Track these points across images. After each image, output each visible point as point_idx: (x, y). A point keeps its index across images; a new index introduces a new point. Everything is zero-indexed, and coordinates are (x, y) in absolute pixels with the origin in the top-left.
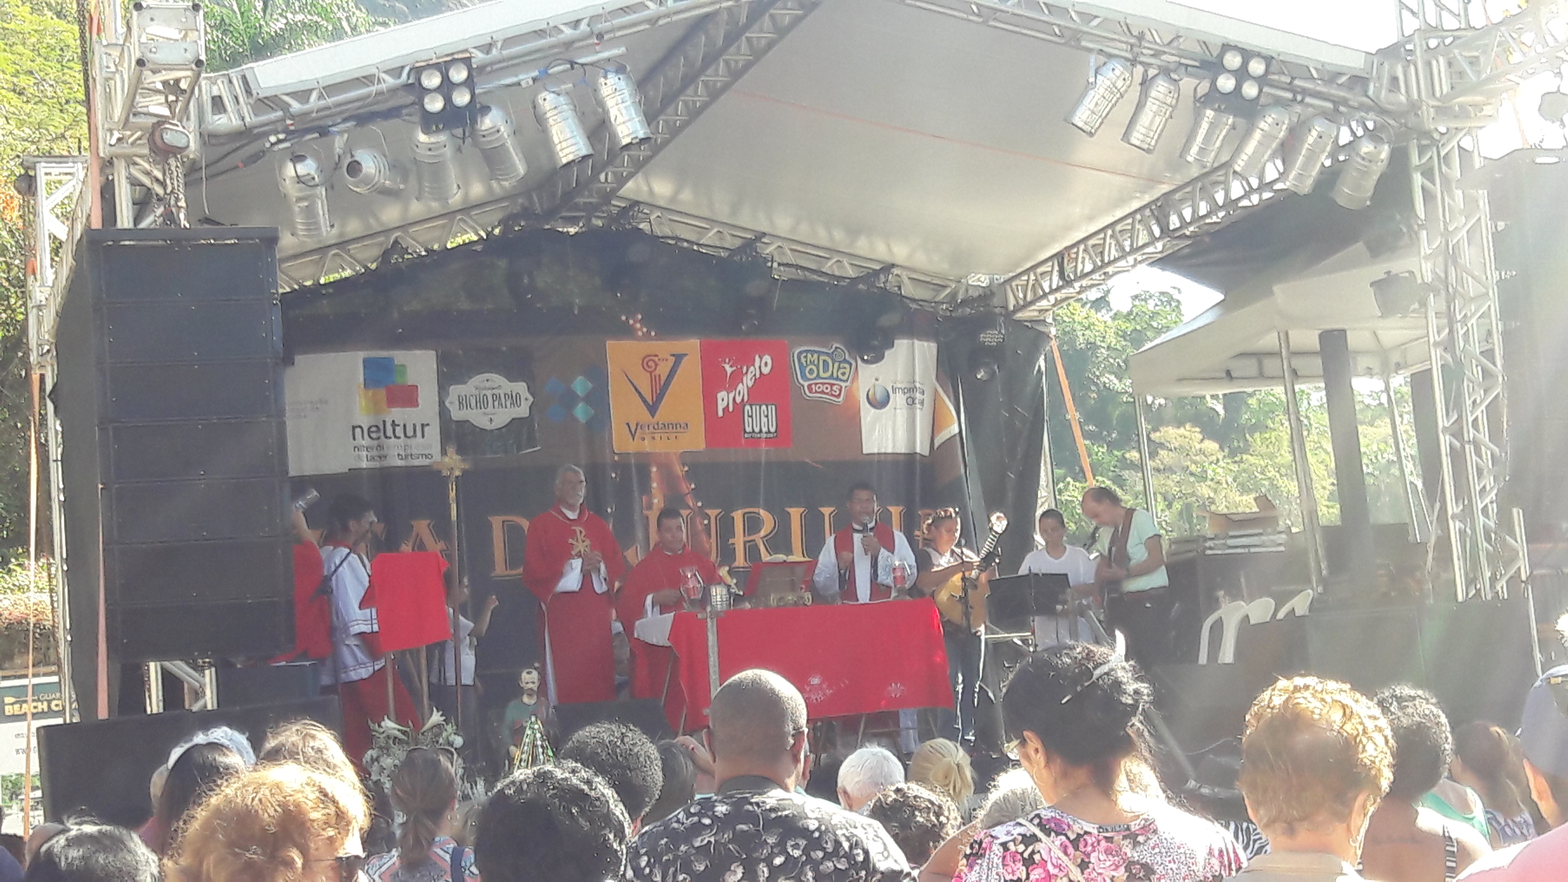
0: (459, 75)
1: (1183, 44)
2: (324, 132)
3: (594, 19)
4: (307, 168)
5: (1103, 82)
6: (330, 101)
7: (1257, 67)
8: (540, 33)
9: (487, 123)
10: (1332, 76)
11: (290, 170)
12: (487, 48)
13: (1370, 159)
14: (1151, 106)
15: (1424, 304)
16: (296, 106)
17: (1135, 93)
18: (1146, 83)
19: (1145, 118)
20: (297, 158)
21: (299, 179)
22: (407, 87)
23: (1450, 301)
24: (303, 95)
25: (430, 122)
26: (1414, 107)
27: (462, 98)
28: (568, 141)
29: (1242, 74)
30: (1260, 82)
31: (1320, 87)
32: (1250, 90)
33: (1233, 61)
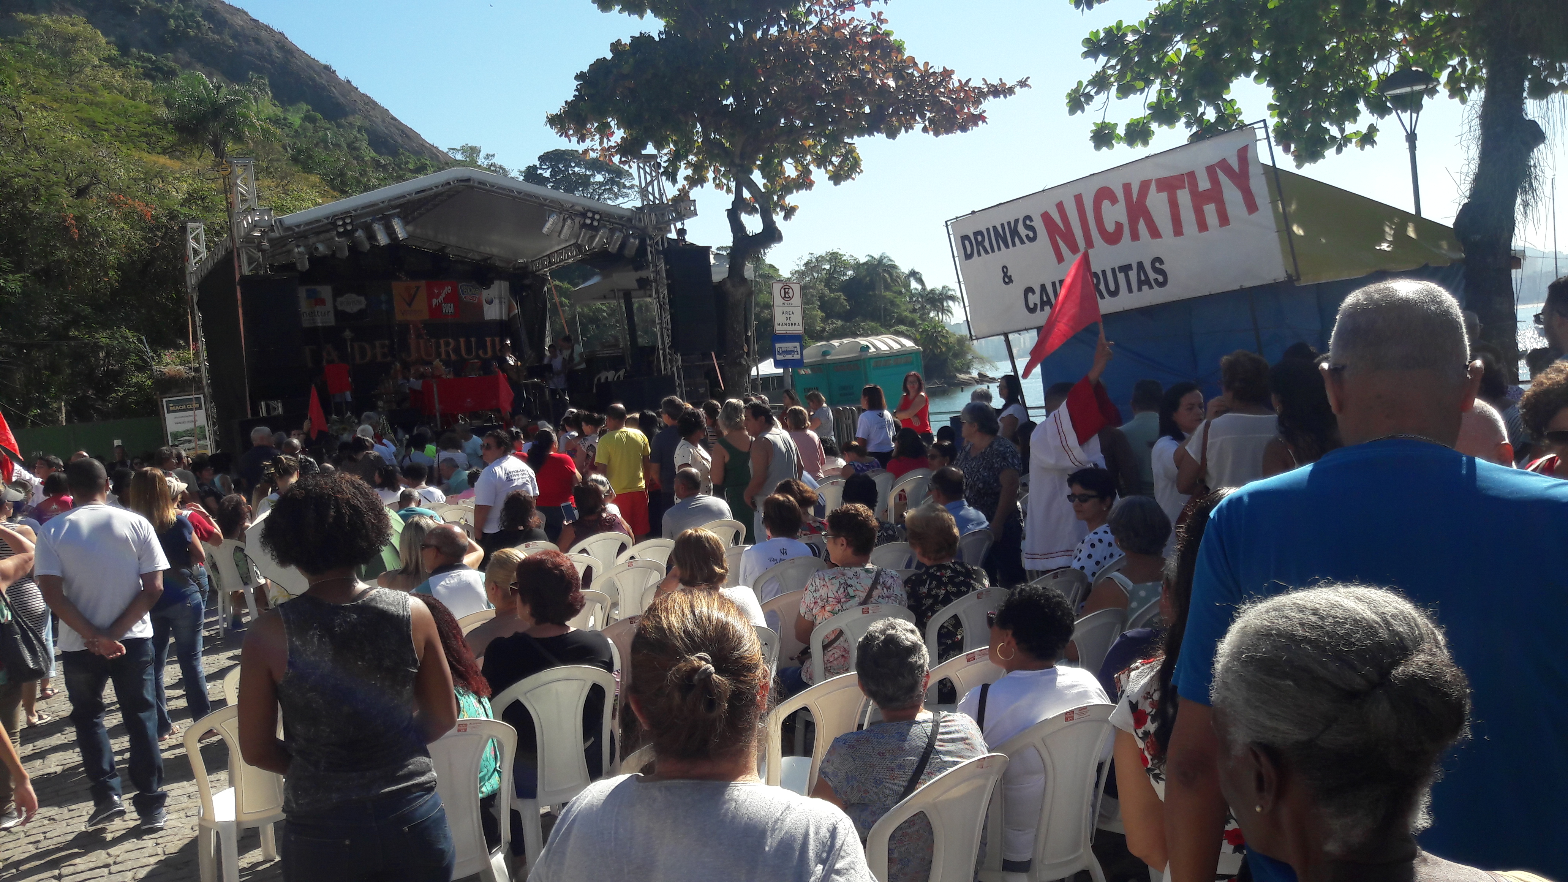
0: (348, 221)
1: (576, 208)
2: (306, 237)
3: (390, 201)
4: (301, 249)
5: (551, 221)
6: (307, 228)
7: (597, 217)
8: (373, 205)
9: (357, 234)
10: (621, 217)
11: (296, 250)
12: (355, 210)
13: (633, 243)
14: (566, 227)
15: (651, 286)
16: (297, 230)
17: (561, 224)
18: (564, 220)
19: (565, 231)
20: (298, 246)
21: (299, 253)
22: (331, 223)
23: (658, 285)
24: (299, 226)
25: (339, 235)
26: (646, 227)
27: (349, 228)
28: (383, 239)
29: (593, 219)
30: (599, 221)
31: (618, 221)
32: (596, 223)
33: (590, 215)
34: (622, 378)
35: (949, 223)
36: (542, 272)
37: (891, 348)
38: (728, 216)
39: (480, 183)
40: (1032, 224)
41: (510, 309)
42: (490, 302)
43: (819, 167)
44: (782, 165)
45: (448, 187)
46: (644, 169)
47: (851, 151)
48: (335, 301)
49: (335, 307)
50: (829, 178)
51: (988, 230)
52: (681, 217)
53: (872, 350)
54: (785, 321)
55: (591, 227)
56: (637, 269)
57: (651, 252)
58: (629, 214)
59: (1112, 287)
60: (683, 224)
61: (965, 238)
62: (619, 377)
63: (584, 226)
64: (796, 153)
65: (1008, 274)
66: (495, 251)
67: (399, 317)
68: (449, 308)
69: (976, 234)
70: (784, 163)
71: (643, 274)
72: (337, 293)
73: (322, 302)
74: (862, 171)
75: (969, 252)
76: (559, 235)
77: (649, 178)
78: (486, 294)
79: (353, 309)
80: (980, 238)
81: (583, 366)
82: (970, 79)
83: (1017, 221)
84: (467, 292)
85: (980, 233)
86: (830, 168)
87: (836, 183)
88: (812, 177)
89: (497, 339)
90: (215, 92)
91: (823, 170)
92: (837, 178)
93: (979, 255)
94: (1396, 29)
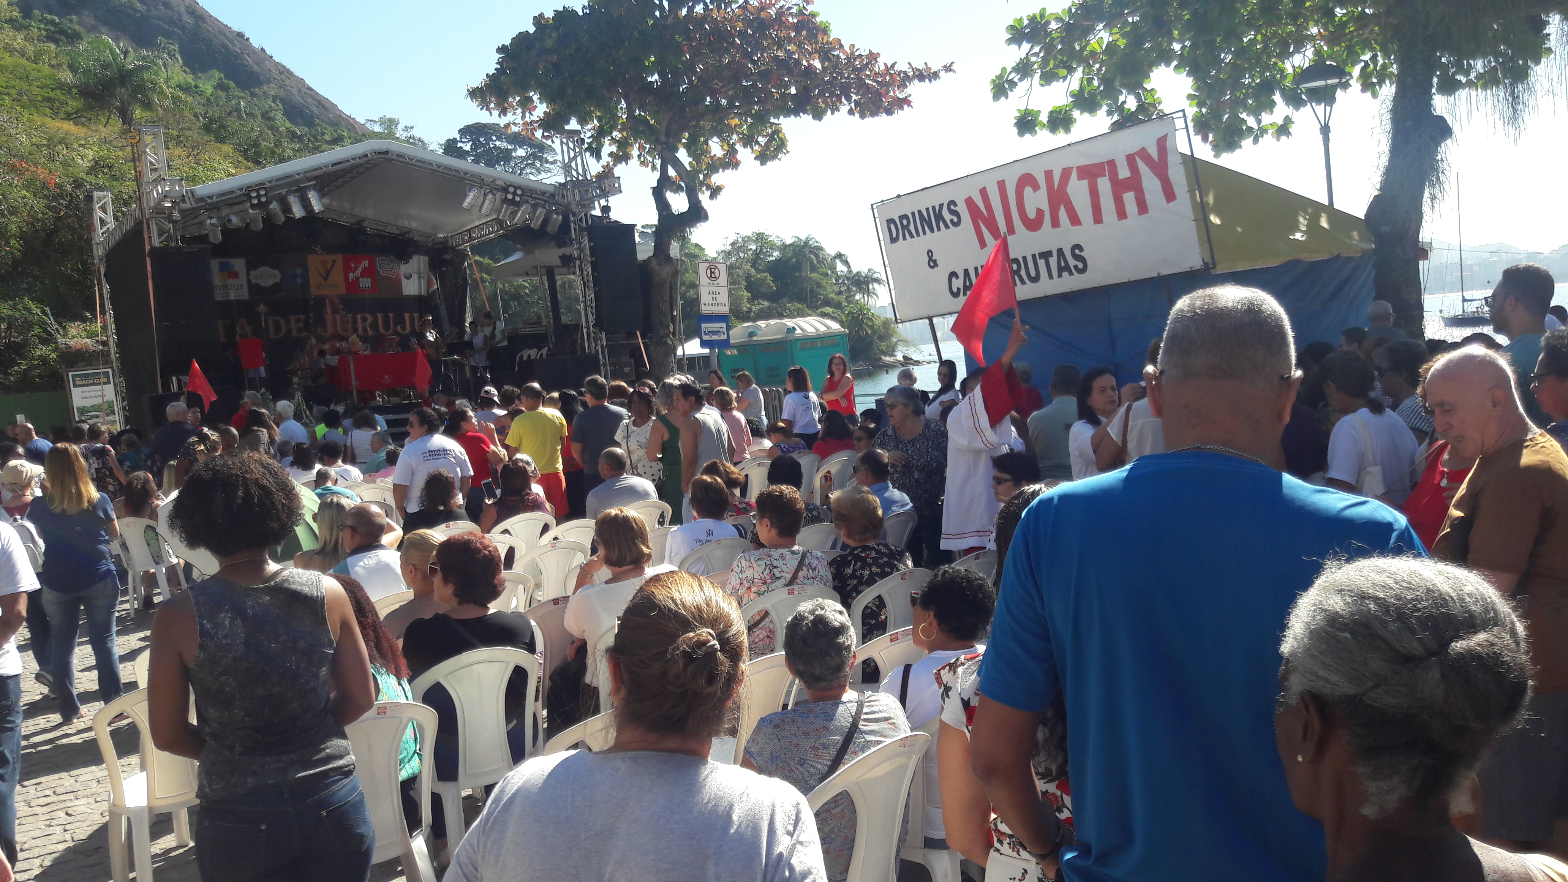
0: (262, 192)
1: (498, 182)
2: (218, 209)
3: (305, 172)
4: (214, 221)
5: (471, 195)
6: (219, 199)
7: (519, 192)
8: (288, 177)
9: (271, 206)
10: (544, 193)
11: (209, 222)
12: (270, 182)
13: (556, 220)
14: (487, 202)
15: (575, 264)
16: (209, 201)
17: (481, 199)
18: (485, 195)
19: (485, 206)
20: (211, 218)
21: (211, 224)
22: (244, 195)
23: (581, 263)
24: (211, 197)
25: (253, 206)
26: (569, 204)
27: (264, 199)
28: (298, 212)
29: (514, 194)
30: (520, 196)
31: (540, 197)
32: (517, 199)
33: (511, 190)
34: (545, 356)
35: (874, 206)
36: (462, 247)
37: (817, 330)
38: (653, 193)
39: (398, 155)
40: (956, 209)
41: (429, 285)
42: (408, 277)
43: (745, 146)
44: (707, 144)
45: (366, 159)
46: (567, 144)
47: (777, 132)
48: (248, 274)
49: (249, 281)
50: (756, 158)
51: (913, 214)
52: (605, 194)
53: (798, 331)
54: (711, 302)
55: (512, 202)
56: (560, 245)
57: (575, 229)
58: (552, 189)
59: (1033, 273)
60: (607, 201)
61: (890, 221)
62: (542, 355)
63: (505, 201)
64: (722, 132)
65: (934, 258)
66: (414, 225)
67: (314, 291)
68: (366, 283)
69: (901, 218)
70: (710, 142)
71: (566, 251)
72: (251, 266)
73: (235, 275)
74: (788, 152)
75: (894, 235)
76: (480, 211)
77: (572, 154)
78: (404, 269)
79: (267, 282)
80: (905, 222)
81: (505, 343)
82: (895, 63)
83: (941, 206)
84: (385, 267)
85: (905, 216)
86: (756, 148)
87: (763, 163)
88: (738, 157)
89: (416, 315)
90: (122, 56)
91: (749, 149)
92: (763, 158)
93: (904, 238)
94: (1311, 23)
